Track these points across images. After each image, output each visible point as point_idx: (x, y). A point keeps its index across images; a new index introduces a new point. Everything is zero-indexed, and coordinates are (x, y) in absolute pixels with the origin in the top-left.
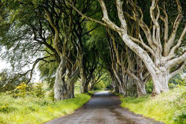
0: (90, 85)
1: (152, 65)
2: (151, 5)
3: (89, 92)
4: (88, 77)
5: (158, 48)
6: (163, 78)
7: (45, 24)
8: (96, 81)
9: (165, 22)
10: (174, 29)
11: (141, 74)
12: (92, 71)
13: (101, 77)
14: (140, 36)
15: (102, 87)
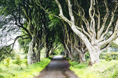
0: (50, 52)
1: (89, 45)
2: (90, 8)
3: (50, 56)
4: (49, 47)
5: (93, 34)
6: (96, 53)
7: (23, 14)
8: (54, 49)
9: (98, 18)
10: (104, 23)
11: (83, 49)
12: (52, 43)
13: (58, 47)
14: (82, 26)
15: (58, 53)
